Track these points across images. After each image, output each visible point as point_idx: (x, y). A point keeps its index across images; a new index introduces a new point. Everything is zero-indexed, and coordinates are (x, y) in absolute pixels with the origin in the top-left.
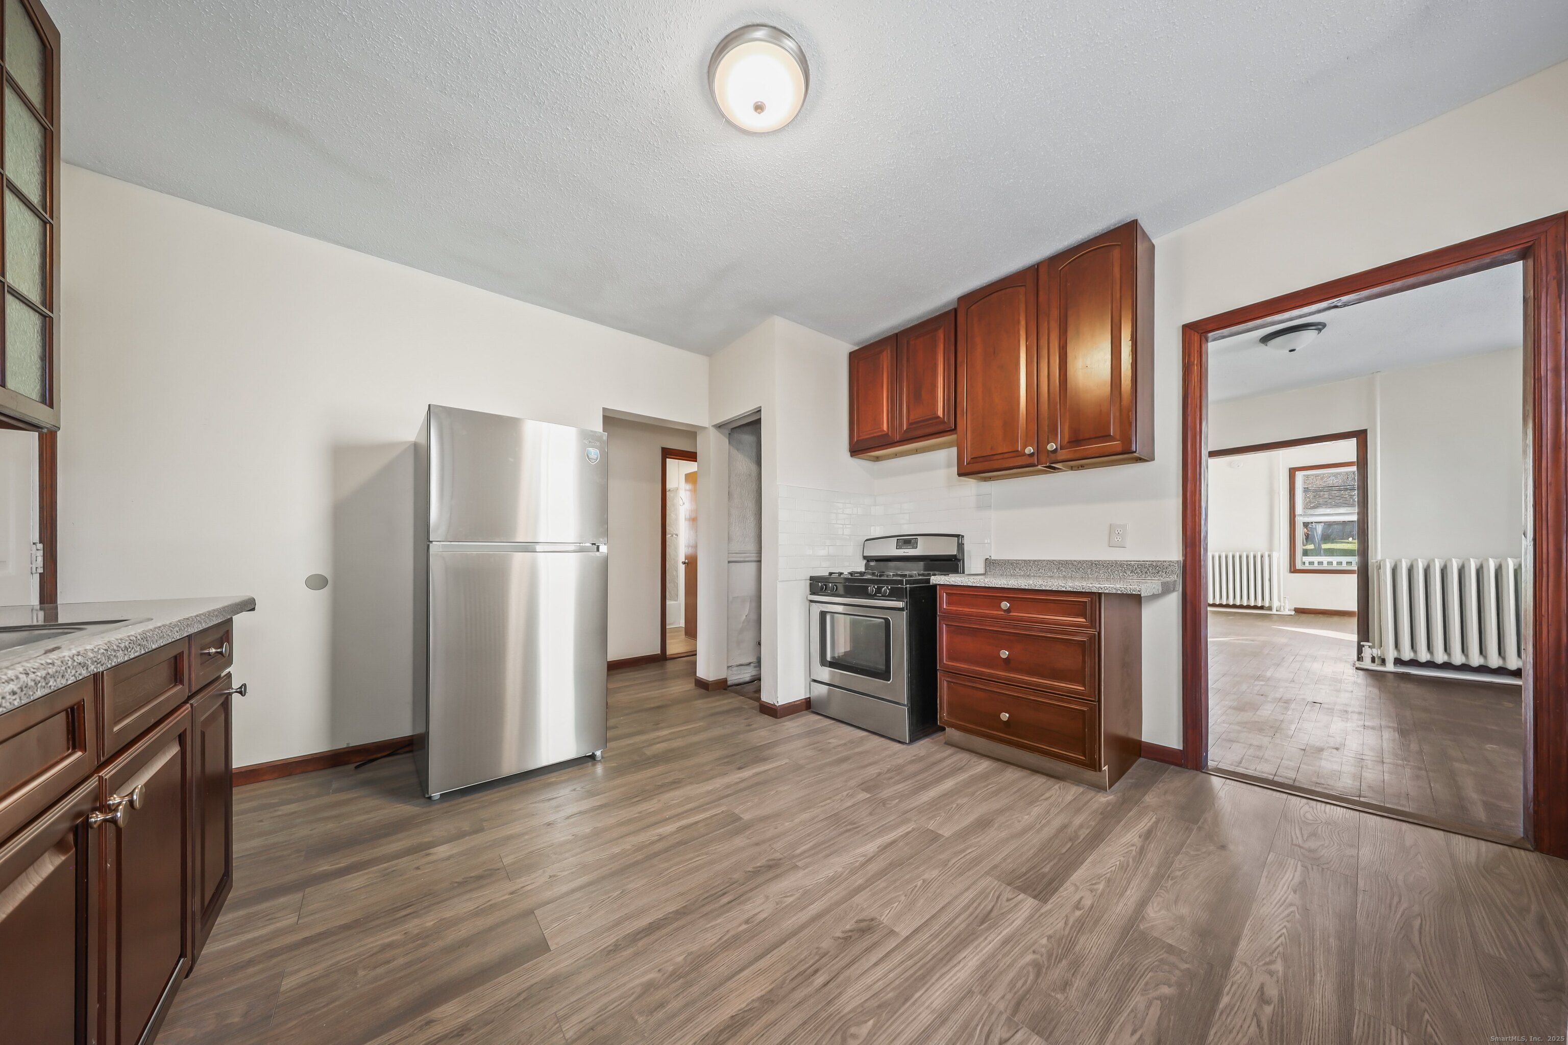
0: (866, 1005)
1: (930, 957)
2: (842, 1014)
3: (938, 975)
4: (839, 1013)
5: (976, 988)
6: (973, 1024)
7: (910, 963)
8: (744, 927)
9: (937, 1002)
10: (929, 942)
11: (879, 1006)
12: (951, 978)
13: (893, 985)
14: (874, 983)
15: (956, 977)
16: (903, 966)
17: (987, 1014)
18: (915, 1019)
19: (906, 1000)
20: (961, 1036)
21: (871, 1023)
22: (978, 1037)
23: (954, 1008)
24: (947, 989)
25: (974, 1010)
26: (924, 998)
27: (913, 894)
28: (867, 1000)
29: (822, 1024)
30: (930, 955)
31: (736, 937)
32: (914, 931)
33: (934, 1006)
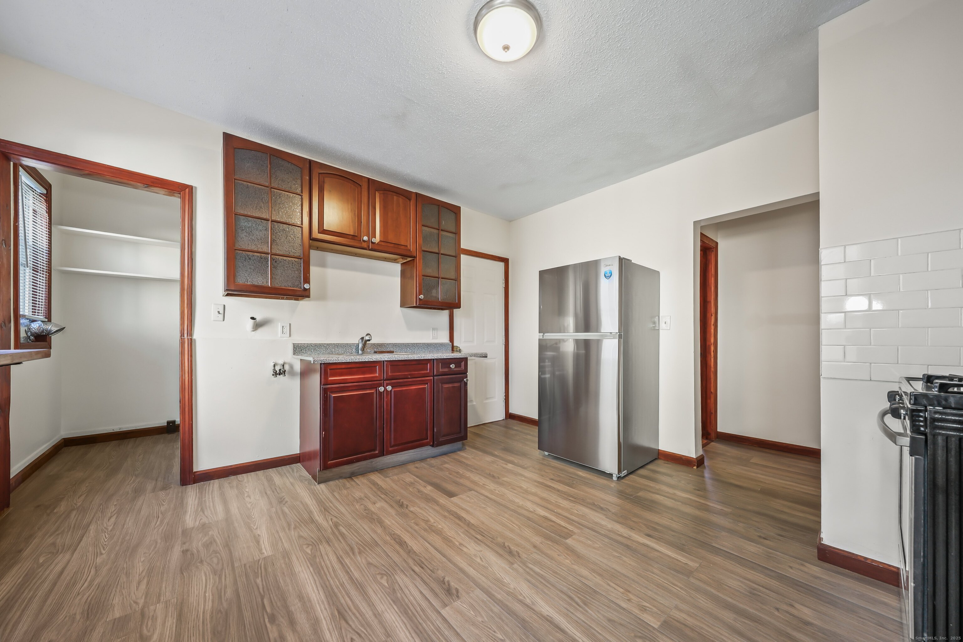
0: (396, 584)
1: (421, 621)
2: (395, 575)
3: (405, 621)
4: (396, 574)
5: (390, 640)
6: (368, 630)
7: (419, 609)
8: (457, 543)
9: (388, 615)
10: (434, 625)
11: (394, 589)
12: (401, 627)
13: (405, 598)
14: (409, 590)
15: (401, 631)
16: (417, 605)
17: (371, 639)
18: (381, 602)
19: (394, 602)
20: (364, 621)
21: (386, 585)
22: (360, 629)
23: (381, 623)
24: (394, 623)
25: (376, 633)
26: (393, 610)
27: (486, 628)
28: (399, 585)
29: (392, 567)
30: (422, 622)
31: (450, 541)
32: (444, 618)
33: (386, 613)
